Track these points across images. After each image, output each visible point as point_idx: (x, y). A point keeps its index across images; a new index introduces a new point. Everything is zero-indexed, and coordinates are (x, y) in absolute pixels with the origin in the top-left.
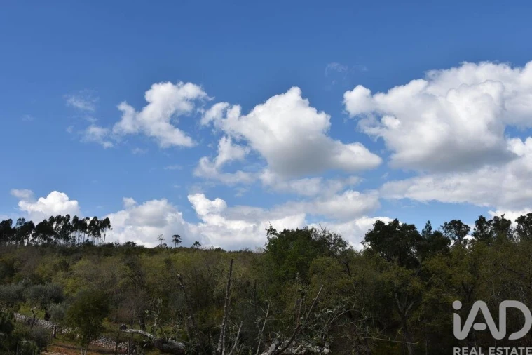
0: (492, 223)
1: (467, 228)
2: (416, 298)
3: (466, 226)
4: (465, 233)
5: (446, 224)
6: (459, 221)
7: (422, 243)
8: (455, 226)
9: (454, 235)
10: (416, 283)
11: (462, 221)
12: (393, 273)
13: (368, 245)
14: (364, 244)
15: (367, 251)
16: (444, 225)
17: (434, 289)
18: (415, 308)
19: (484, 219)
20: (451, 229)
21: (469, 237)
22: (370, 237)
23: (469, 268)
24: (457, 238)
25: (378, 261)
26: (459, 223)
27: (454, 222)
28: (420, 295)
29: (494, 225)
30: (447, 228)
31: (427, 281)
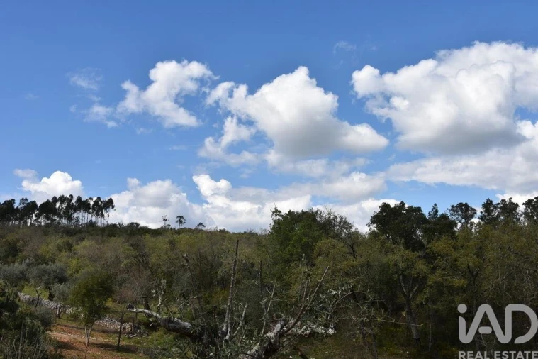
0: (499, 206)
1: (474, 211)
2: (420, 281)
3: (473, 209)
4: (472, 216)
5: (453, 206)
6: (466, 204)
7: (428, 226)
8: (462, 209)
9: (460, 218)
10: (421, 266)
11: (469, 204)
12: (398, 256)
13: (374, 227)
14: (369, 226)
15: (373, 234)
16: (450, 208)
17: (439, 272)
18: (420, 291)
19: (491, 202)
20: (457, 212)
21: (476, 220)
22: (376, 219)
23: (475, 251)
24: (463, 221)
25: (383, 243)
26: (466, 205)
27: (460, 205)
28: (425, 278)
29: (501, 208)
30: (454, 211)
31: (432, 264)
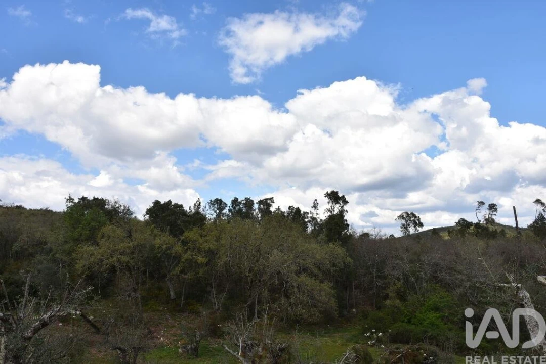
0: (243, 202)
1: (226, 205)
2: (177, 258)
3: (225, 203)
4: (224, 208)
5: (211, 201)
6: (221, 199)
7: (186, 219)
8: (217, 203)
9: (216, 209)
10: (178, 248)
11: (223, 200)
12: (163, 240)
13: (147, 217)
14: (144, 216)
15: (146, 222)
16: (210, 202)
17: (189, 252)
18: (177, 265)
19: (237, 199)
20: (214, 205)
21: (226, 211)
22: (149, 212)
23: (215, 238)
24: (218, 211)
25: (152, 231)
26: (221, 201)
27: (217, 200)
28: (180, 256)
29: (244, 204)
30: (212, 204)
31: (186, 246)
